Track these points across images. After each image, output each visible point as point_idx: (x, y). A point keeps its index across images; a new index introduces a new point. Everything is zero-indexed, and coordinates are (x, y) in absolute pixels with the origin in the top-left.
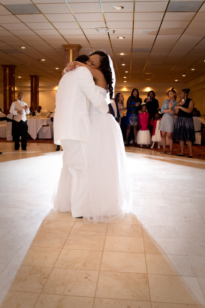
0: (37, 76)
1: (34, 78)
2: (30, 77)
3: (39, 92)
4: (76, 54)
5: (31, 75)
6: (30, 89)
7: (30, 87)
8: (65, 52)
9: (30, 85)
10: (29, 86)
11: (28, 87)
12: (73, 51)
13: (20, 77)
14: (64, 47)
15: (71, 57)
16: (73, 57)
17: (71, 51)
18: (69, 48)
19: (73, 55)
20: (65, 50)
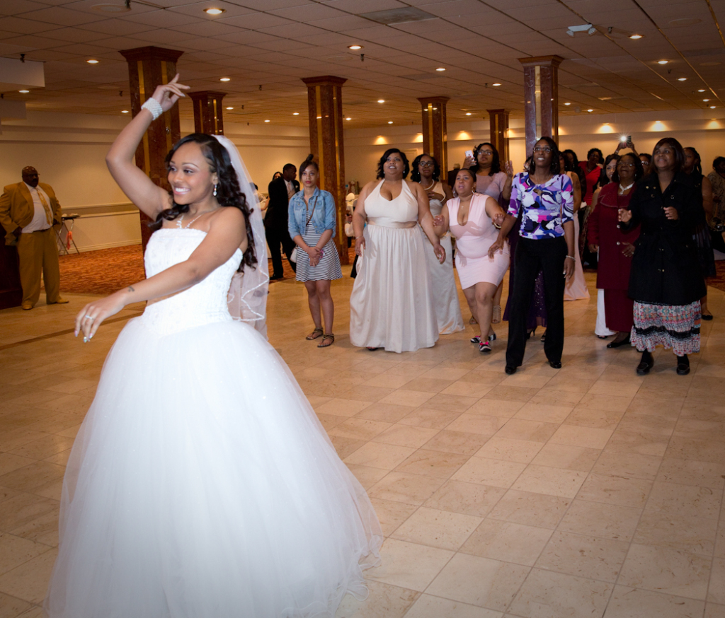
0: (503, 110)
1: (497, 116)
2: (487, 113)
3: (510, 141)
4: (549, 76)
5: (489, 109)
7: (489, 132)
8: (525, 73)
9: (488, 128)
10: (487, 130)
11: (484, 132)
12: (541, 70)
13: (469, 114)
14: (522, 62)
15: (538, 82)
16: (542, 83)
17: (537, 70)
18: (534, 64)
19: (541, 78)
20: (526, 69)
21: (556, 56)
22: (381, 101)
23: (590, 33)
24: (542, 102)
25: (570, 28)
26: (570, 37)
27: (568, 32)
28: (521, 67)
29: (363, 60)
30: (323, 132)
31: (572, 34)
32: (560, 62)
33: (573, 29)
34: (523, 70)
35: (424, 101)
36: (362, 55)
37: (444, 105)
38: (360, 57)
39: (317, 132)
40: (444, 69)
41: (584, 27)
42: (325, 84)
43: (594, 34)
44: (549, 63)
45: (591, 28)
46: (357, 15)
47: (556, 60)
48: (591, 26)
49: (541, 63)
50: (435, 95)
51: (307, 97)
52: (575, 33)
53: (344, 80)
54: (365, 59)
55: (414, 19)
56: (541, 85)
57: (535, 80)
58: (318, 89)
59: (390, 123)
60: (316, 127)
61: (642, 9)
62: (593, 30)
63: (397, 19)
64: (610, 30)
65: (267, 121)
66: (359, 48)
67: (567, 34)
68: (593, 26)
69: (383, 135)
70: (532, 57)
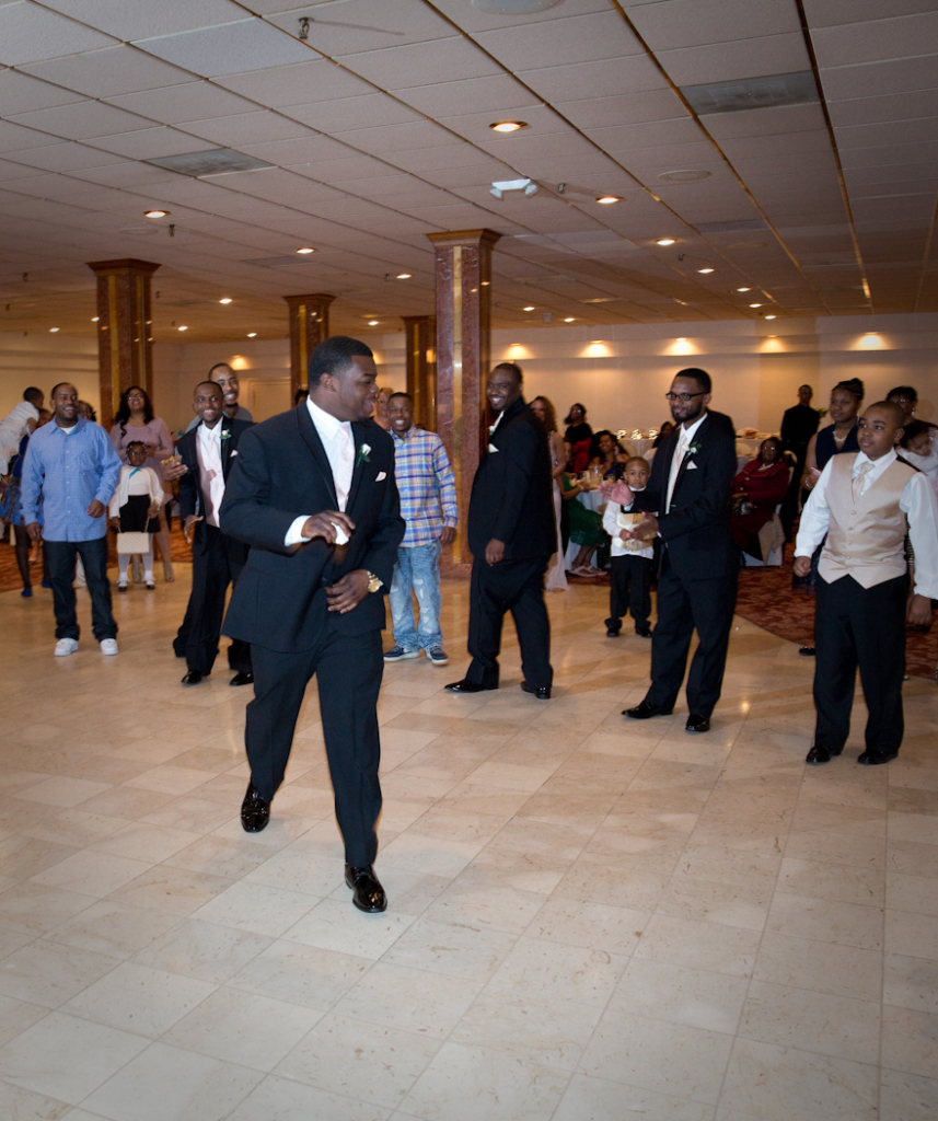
0: (425, 318)
1: (416, 327)
2: (402, 322)
5: (405, 315)
6: (403, 360)
7: (404, 352)
8: (436, 257)
11: (395, 353)
12: (463, 252)
13: (373, 323)
14: (432, 240)
15: (457, 272)
16: (464, 273)
17: (457, 253)
18: (453, 243)
19: (463, 266)
20: (438, 251)
21: (486, 230)
22: (226, 301)
23: (527, 192)
24: (463, 305)
25: (494, 184)
26: (497, 199)
27: (492, 191)
28: (429, 245)
29: (172, 234)
30: (120, 349)
31: (499, 195)
32: (495, 241)
33: (501, 186)
34: (434, 251)
35: (293, 301)
36: (172, 226)
37: (326, 308)
38: (167, 230)
39: (109, 348)
40: (310, 251)
41: (518, 184)
42: (124, 271)
43: (534, 194)
44: (476, 241)
45: (529, 184)
46: (143, 161)
47: (489, 237)
48: (528, 181)
49: (462, 242)
50: (310, 292)
51: (95, 293)
52: (504, 192)
53: (155, 267)
54: (176, 233)
55: (237, 169)
56: (462, 278)
57: (453, 269)
58: (112, 280)
59: (252, 335)
60: (109, 341)
61: (605, 153)
62: (533, 188)
63: (210, 169)
64: (561, 189)
65: (54, 330)
66: (163, 214)
67: (492, 195)
68: (534, 182)
69: (243, 354)
70: (449, 232)
